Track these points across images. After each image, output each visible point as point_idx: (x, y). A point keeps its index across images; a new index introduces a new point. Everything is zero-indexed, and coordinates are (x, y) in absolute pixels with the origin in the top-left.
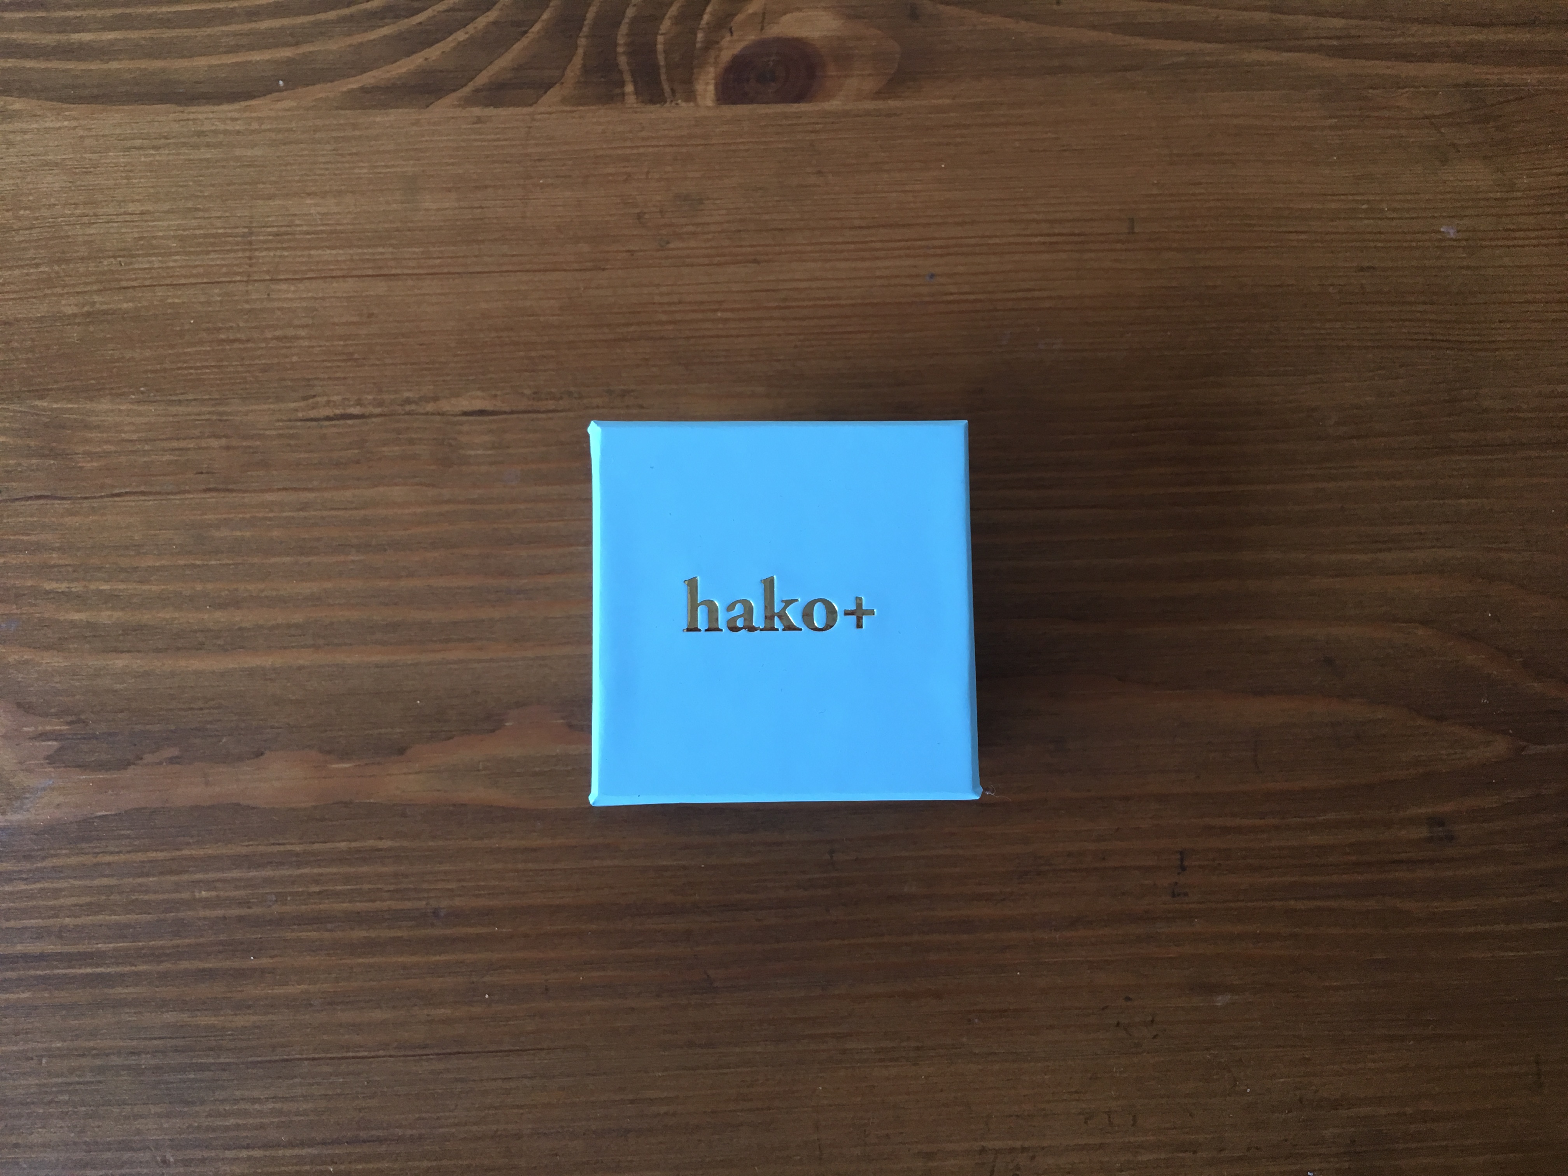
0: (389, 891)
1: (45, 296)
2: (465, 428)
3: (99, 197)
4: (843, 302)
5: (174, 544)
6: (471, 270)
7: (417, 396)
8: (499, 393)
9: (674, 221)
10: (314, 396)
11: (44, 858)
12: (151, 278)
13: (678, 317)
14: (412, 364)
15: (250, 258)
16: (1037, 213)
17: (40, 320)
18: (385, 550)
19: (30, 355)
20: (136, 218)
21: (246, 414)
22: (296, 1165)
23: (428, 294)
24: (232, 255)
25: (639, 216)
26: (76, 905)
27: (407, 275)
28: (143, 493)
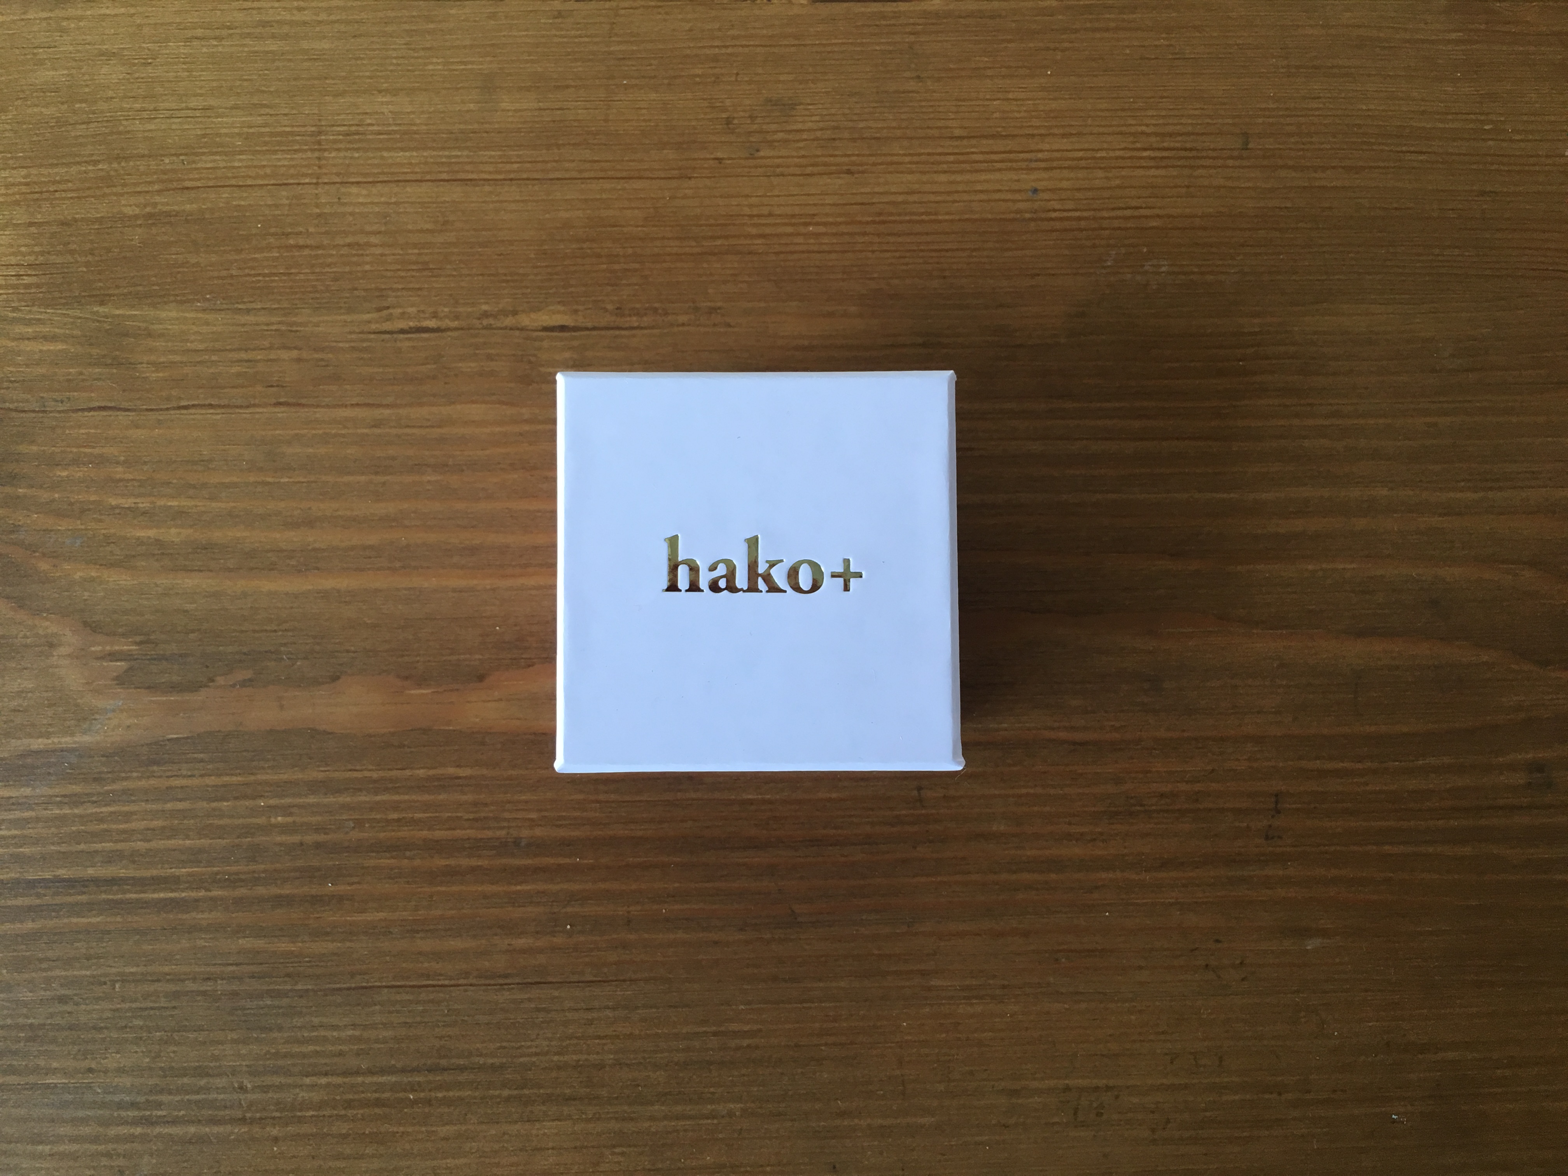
0: (468, 820)
1: (104, 195)
2: (545, 344)
3: (159, 90)
4: (940, 217)
5: (244, 460)
6: (551, 176)
7: (496, 309)
8: (581, 308)
9: (764, 127)
10: (388, 308)
11: (113, 781)
12: (214, 179)
13: (768, 231)
14: (489, 275)
15: (319, 159)
16: (1147, 125)
17: (100, 220)
18: (463, 471)
19: (90, 258)
20: (198, 113)
21: (317, 325)
22: (375, 1092)
23: (506, 201)
24: (300, 155)
25: (728, 121)
26: (148, 829)
27: (484, 180)
28: (211, 406)
